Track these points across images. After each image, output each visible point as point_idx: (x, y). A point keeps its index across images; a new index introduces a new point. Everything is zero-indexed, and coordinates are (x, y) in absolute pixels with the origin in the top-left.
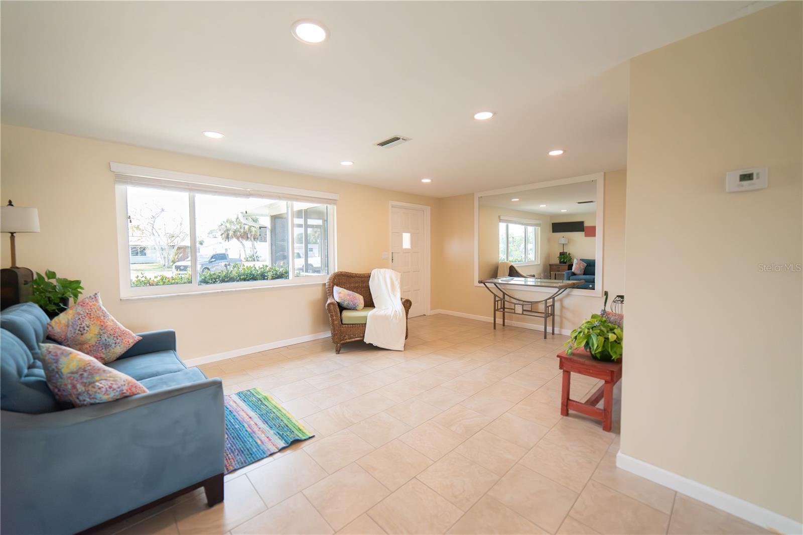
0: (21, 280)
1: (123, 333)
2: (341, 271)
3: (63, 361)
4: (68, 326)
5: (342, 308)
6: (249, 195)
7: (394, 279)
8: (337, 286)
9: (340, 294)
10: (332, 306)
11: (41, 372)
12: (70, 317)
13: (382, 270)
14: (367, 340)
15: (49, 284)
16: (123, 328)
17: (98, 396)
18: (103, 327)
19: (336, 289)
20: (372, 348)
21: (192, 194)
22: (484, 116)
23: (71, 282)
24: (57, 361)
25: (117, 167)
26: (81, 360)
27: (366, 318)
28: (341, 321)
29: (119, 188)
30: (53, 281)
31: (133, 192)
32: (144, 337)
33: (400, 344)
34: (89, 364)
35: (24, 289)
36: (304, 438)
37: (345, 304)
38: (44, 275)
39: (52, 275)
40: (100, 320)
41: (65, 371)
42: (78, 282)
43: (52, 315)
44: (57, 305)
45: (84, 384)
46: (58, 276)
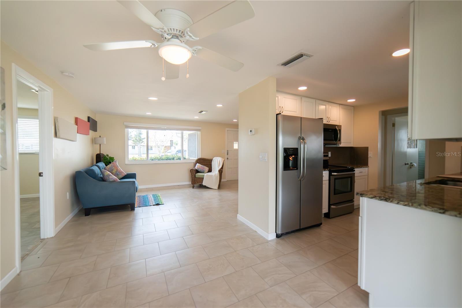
0: (101, 157)
1: (122, 172)
2: (202, 157)
3: (105, 173)
4: (109, 168)
5: (197, 171)
6: (165, 129)
7: (221, 161)
8: (199, 163)
9: (198, 166)
10: (192, 170)
11: (102, 176)
12: (110, 166)
13: (217, 158)
14: (204, 184)
15: (107, 158)
16: (122, 171)
17: (110, 180)
18: (117, 170)
19: (198, 164)
20: (206, 187)
21: (148, 130)
22: (220, 106)
23: (112, 158)
24: (104, 173)
25: (125, 123)
26: (108, 173)
27: (204, 175)
28: (195, 176)
29: (126, 130)
30: (108, 157)
31: (130, 130)
32: (127, 174)
33: (216, 187)
34: (109, 174)
35: (102, 159)
36: (161, 204)
37: (199, 170)
38: (106, 156)
39: (108, 155)
40: (117, 167)
41: (105, 175)
42: (113, 158)
43: (106, 165)
44: (108, 163)
45: (108, 177)
46: (109, 156)
